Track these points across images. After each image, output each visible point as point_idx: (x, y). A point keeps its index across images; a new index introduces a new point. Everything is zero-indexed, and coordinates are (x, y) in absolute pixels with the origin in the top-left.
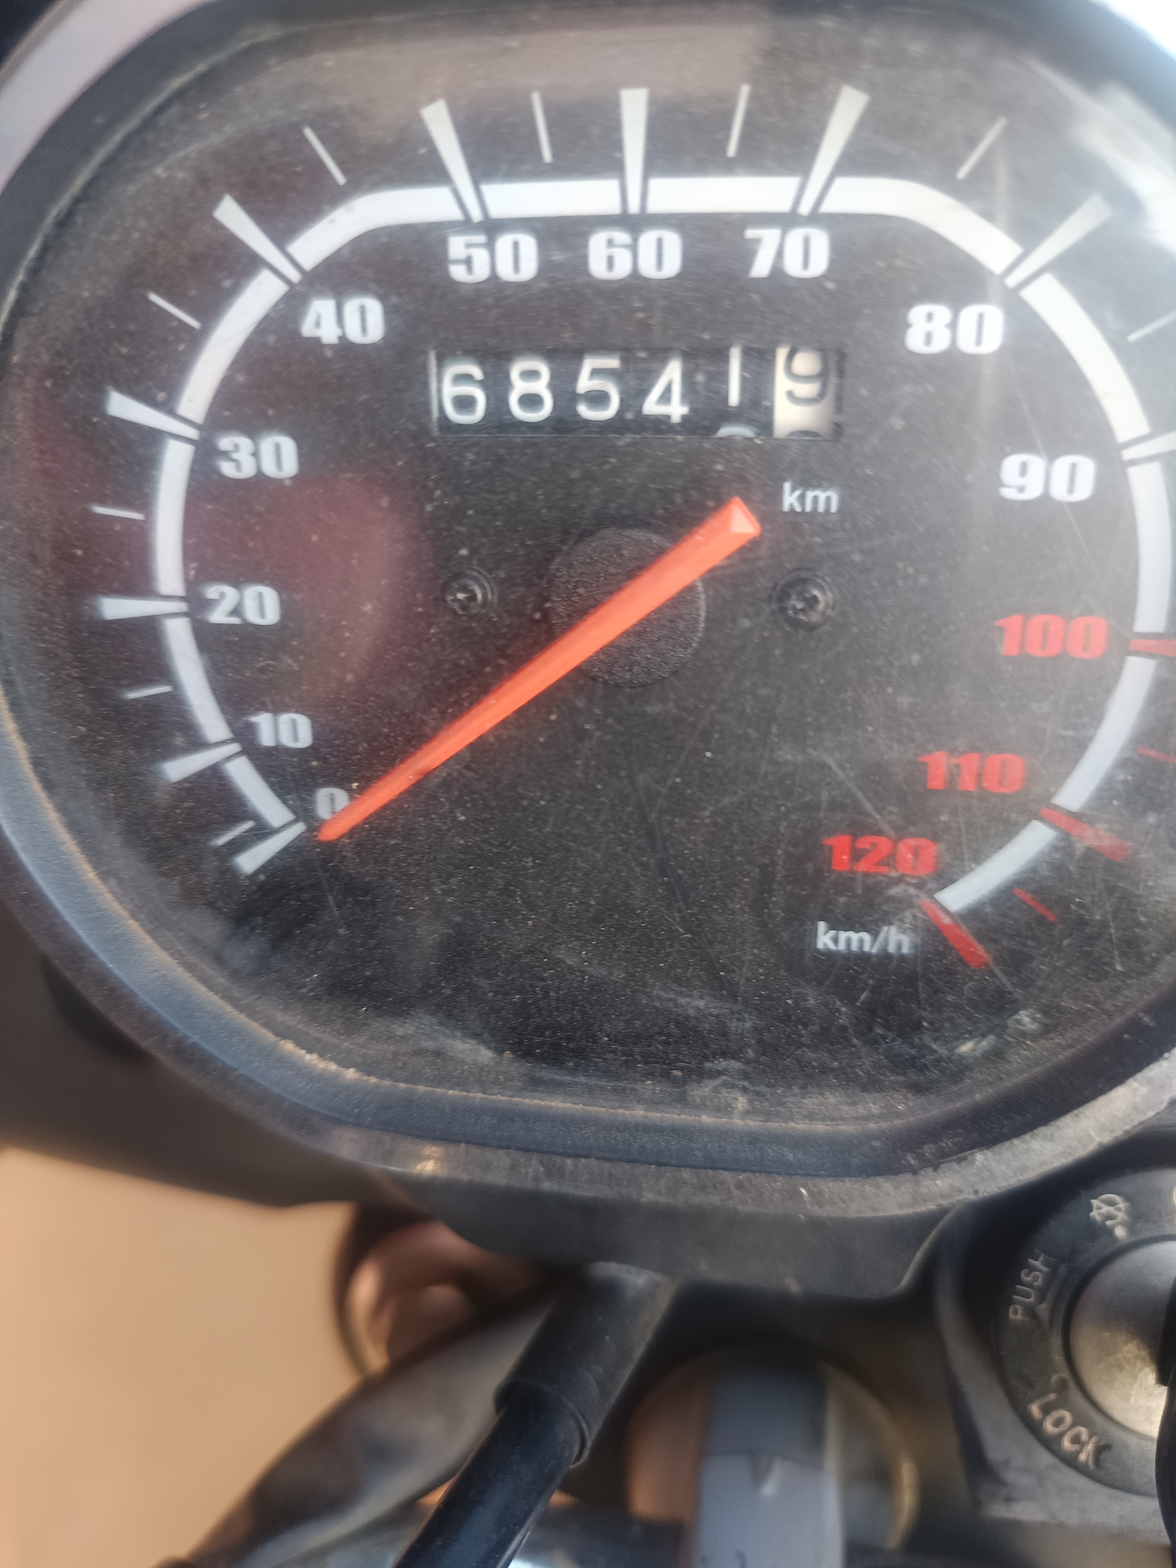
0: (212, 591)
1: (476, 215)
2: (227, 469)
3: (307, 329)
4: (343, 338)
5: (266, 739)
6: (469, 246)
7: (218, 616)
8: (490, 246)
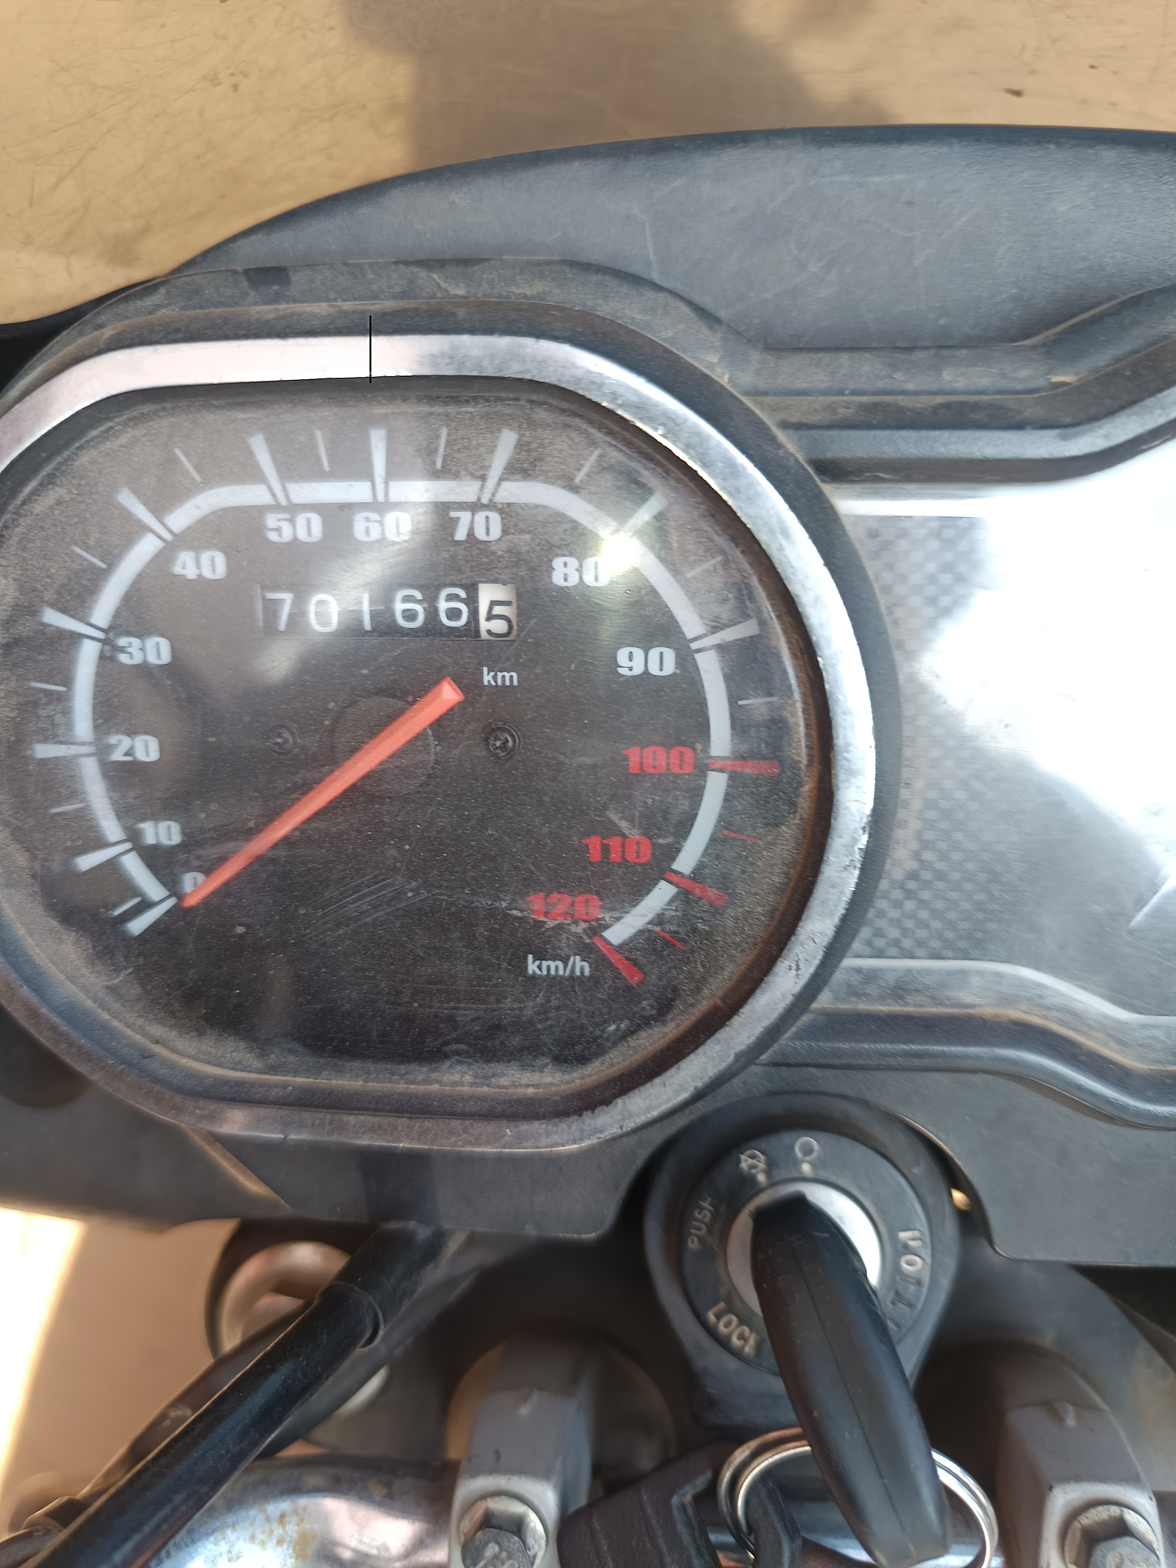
0: (113, 739)
1: (283, 501)
2: (123, 658)
3: (177, 570)
4: (200, 576)
5: (150, 839)
6: (279, 520)
7: (117, 756)
8: (292, 521)
